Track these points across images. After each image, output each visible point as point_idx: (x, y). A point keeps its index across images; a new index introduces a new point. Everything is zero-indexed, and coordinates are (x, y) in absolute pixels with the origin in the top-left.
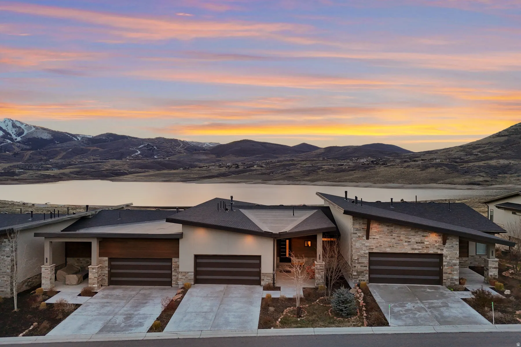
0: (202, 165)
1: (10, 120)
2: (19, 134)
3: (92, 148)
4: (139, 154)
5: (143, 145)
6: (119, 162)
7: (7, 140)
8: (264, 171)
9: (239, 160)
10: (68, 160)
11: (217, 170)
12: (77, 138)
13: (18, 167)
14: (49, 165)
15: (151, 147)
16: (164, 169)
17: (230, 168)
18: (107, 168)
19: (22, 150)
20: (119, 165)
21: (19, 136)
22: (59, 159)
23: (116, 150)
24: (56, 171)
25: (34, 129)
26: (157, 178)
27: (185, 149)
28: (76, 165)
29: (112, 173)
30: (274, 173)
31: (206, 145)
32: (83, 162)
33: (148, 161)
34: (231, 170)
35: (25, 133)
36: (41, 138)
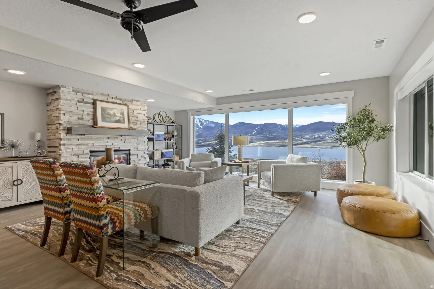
4: (256, 133)
5: (258, 128)
7: (197, 128)
11: (301, 140)
13: (201, 140)
15: (262, 129)
16: (269, 140)
19: (203, 132)
21: (201, 126)
25: (207, 122)
27: (281, 129)
33: (260, 136)
34: (310, 140)
35: (204, 124)
36: (211, 126)
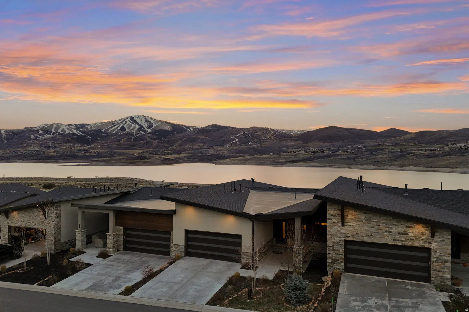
0: (289, 150)
1: (144, 116)
2: (150, 127)
3: (201, 137)
4: (237, 141)
5: (240, 134)
6: (221, 148)
7: (142, 132)
8: (349, 156)
9: (325, 146)
10: (183, 147)
11: (304, 155)
12: (190, 129)
13: (148, 152)
14: (169, 151)
15: (246, 136)
16: (257, 154)
17: (316, 153)
18: (211, 153)
19: (151, 139)
20: (221, 151)
21: (149, 129)
22: (177, 146)
23: (219, 139)
24: (175, 156)
25: (160, 123)
26: (250, 162)
27: (275, 136)
28: (189, 151)
29: (216, 158)
30: (359, 158)
31: (294, 132)
32: (194, 148)
33: (244, 147)
34: (317, 155)
35: (154, 126)
36: (165, 130)
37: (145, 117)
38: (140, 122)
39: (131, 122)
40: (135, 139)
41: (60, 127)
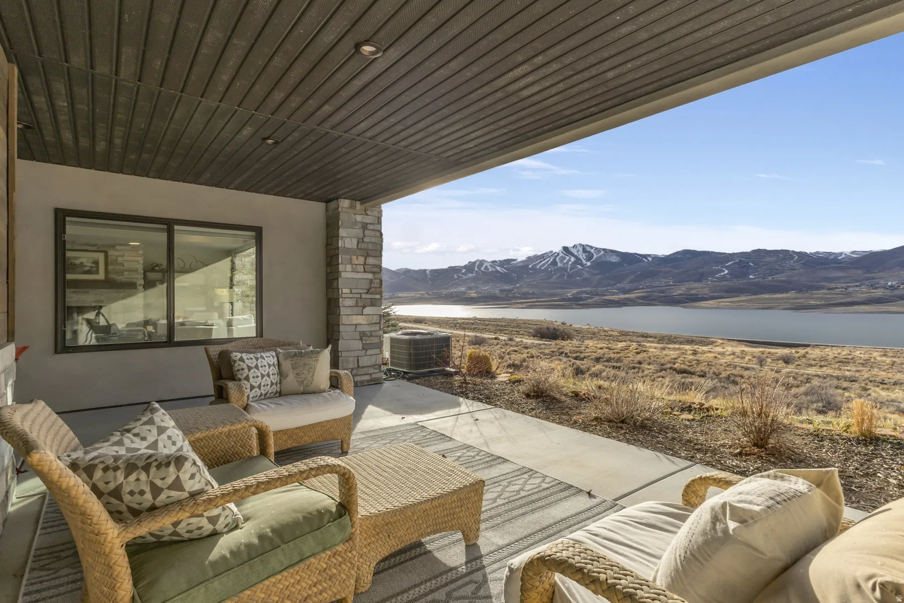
0: (833, 285)
1: (580, 245)
3: (664, 270)
4: (727, 274)
5: (732, 262)
6: (697, 285)
7: (578, 266)
10: (635, 284)
11: (866, 293)
12: (647, 259)
13: (586, 292)
14: (615, 289)
15: (744, 264)
16: (764, 293)
17: (896, 289)
18: (680, 292)
19: (591, 275)
20: (696, 289)
21: (589, 261)
22: (626, 283)
23: (694, 271)
24: (622, 296)
26: (750, 305)
27: (802, 264)
28: (644, 289)
29: (687, 299)
31: (843, 256)
32: (652, 285)
33: (736, 283)
34: (897, 292)
35: (595, 257)
36: (610, 261)
37: (583, 245)
38: (576, 253)
39: (564, 254)
40: (570, 276)
41: (483, 264)
